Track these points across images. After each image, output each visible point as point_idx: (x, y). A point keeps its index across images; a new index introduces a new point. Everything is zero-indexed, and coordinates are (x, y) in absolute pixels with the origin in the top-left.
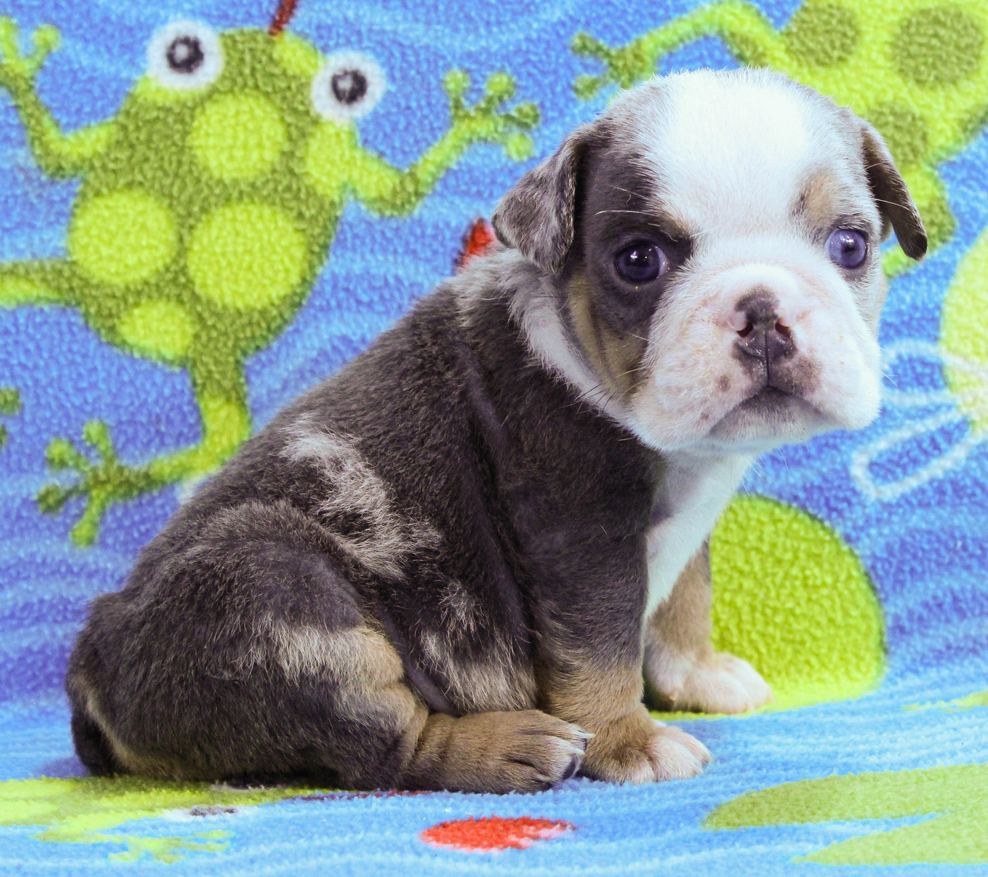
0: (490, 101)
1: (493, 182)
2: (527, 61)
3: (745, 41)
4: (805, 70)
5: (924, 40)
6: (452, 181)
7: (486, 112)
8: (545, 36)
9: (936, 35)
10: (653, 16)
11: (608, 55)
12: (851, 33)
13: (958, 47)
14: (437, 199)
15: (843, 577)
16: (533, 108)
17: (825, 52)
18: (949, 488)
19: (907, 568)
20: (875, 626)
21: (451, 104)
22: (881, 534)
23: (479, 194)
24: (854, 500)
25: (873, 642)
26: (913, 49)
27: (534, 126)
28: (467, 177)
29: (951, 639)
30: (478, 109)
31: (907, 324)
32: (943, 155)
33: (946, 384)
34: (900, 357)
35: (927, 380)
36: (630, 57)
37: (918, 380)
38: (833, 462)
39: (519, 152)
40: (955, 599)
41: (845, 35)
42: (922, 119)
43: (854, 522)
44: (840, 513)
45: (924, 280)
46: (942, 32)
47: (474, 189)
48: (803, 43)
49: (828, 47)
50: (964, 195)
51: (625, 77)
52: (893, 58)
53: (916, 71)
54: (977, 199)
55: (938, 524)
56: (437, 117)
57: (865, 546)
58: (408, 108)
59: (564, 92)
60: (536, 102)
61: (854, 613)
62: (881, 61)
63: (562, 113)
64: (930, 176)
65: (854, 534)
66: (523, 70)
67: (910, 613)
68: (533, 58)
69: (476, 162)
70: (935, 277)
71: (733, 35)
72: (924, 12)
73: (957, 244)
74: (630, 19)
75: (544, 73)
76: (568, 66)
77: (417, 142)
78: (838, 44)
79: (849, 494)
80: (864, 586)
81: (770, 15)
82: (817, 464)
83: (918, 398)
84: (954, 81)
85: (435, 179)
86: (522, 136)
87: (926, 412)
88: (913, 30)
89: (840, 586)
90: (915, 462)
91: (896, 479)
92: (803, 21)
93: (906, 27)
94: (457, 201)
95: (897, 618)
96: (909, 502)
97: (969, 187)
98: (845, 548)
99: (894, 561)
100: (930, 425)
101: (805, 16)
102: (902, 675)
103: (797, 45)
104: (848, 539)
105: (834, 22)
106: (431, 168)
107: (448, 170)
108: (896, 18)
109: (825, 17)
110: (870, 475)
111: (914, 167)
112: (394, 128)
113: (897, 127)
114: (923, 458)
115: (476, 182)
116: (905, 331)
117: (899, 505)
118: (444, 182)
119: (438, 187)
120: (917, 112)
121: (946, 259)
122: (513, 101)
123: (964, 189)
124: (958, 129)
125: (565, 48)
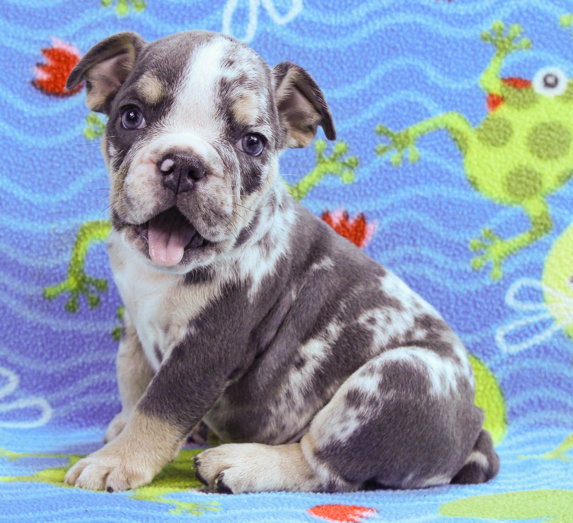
0: (336, 155)
1: (335, 193)
2: (354, 137)
3: (458, 132)
4: (486, 147)
5: (542, 137)
6: (315, 192)
7: (333, 160)
8: (364, 126)
9: (549, 135)
10: (415, 118)
11: (392, 135)
12: (508, 131)
13: (559, 141)
14: (308, 200)
15: (488, 387)
16: (356, 159)
17: (496, 139)
18: (542, 350)
19: (518, 385)
20: (501, 411)
21: (317, 155)
22: (508, 369)
23: (328, 199)
24: (496, 351)
25: (500, 419)
26: (538, 141)
27: (355, 168)
28: (322, 190)
29: (538, 420)
30: (330, 158)
31: (527, 271)
32: (549, 192)
33: (544, 300)
34: (522, 286)
35: (534, 298)
36: (403, 137)
37: (531, 297)
38: (487, 333)
39: (348, 180)
40: (540, 401)
41: (505, 132)
42: (540, 174)
43: (496, 361)
44: (489, 357)
45: (536, 250)
46: (552, 134)
47: (325, 196)
48: (485, 135)
49: (497, 137)
50: (557, 212)
51: (400, 146)
52: (528, 144)
53: (538, 151)
54: (564, 214)
55: (535, 366)
56: (310, 161)
57: (500, 374)
58: (297, 156)
59: (371, 152)
60: (357, 157)
61: (493, 405)
62: (522, 146)
63: (369, 162)
64: (542, 201)
65: (495, 368)
66: (352, 141)
67: (518, 406)
68: (357, 136)
69: (327, 183)
70: (542, 250)
71: (452, 129)
72: (544, 124)
73: (553, 235)
74: (404, 118)
75: (362, 143)
76: (374, 140)
77: (300, 172)
78: (502, 135)
79: (493, 348)
80: (498, 393)
81: (470, 120)
82: (479, 333)
83: (530, 306)
84: (556, 157)
85: (308, 191)
86: (350, 172)
87: (533, 313)
88: (538, 132)
89: (487, 392)
90: (527, 336)
91: (517, 343)
92: (486, 125)
93: (535, 130)
94: (317, 201)
95: (512, 408)
96: (522, 355)
97: (561, 208)
98: (490, 373)
99: (513, 382)
100: (534, 319)
101: (487, 122)
102: (514, 435)
103: (482, 135)
104: (492, 369)
105: (501, 126)
106: (306, 185)
107: (314, 187)
108: (530, 126)
109: (497, 123)
110: (504, 340)
111: (534, 197)
112: (290, 165)
113: (528, 178)
114: (530, 334)
115: (326, 192)
116: (525, 274)
117: (517, 356)
118: (312, 192)
119: (309, 194)
120: (538, 170)
121: (547, 241)
122: (346, 155)
123: (557, 209)
124: (557, 180)
125: (373, 131)
